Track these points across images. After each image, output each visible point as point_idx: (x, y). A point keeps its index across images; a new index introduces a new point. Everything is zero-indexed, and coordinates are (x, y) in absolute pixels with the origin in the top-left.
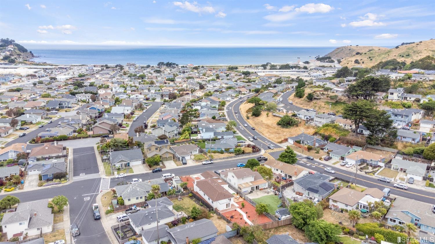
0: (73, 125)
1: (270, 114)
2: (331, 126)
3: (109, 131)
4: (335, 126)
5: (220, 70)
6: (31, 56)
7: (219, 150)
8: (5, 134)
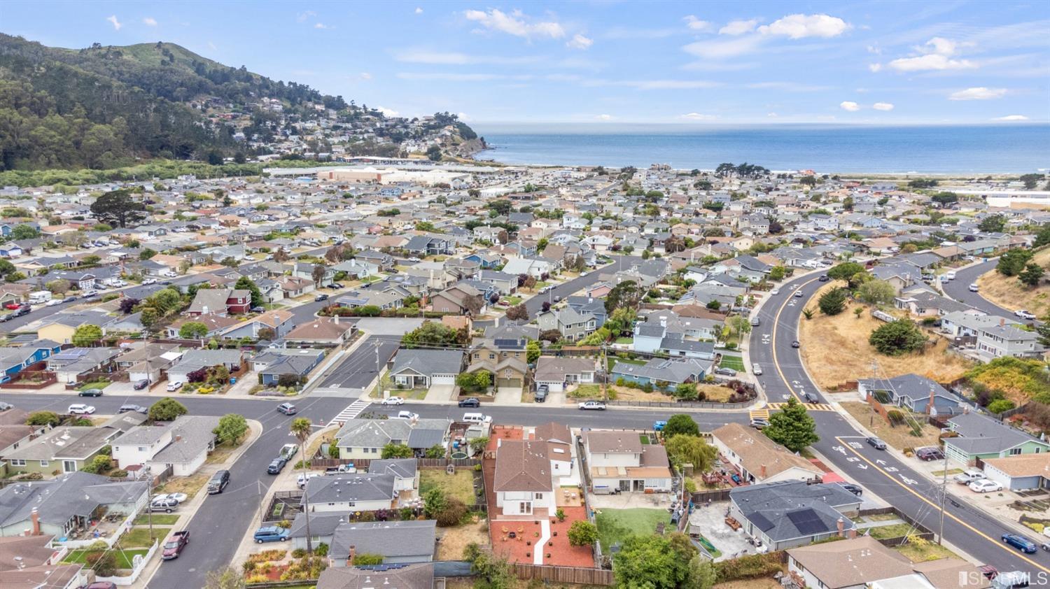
0: (407, 288)
1: (866, 312)
2: (1018, 366)
3: (461, 307)
4: (1030, 367)
5: (875, 188)
6: (481, 147)
7: (643, 383)
8: (296, 293)
